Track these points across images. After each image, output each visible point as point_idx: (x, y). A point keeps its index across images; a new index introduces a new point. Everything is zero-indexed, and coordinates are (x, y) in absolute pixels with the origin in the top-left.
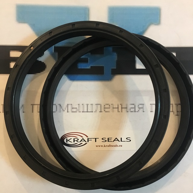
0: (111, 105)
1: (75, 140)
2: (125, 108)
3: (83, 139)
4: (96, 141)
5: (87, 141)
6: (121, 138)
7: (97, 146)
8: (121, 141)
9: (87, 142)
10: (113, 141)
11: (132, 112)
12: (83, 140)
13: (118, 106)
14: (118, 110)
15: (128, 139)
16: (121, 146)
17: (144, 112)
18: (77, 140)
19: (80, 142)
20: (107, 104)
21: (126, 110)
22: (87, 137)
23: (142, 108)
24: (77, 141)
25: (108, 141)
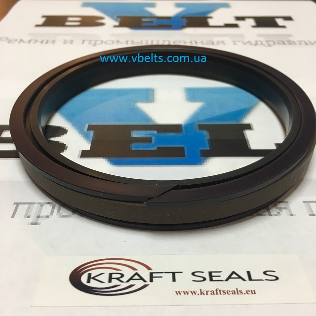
1: (114, 276)
3: (137, 274)
4: (174, 280)
5: (147, 278)
6: (249, 273)
7: (178, 293)
8: (250, 279)
9: (148, 283)
10: (227, 280)
12: (136, 277)
15: (267, 273)
16: (254, 292)
17: (292, 215)
18: (119, 276)
19: (128, 281)
22: (149, 268)
24: (118, 279)
25: (211, 280)
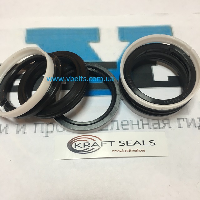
0: (129, 122)
2: (147, 124)
11: (155, 128)
13: (138, 122)
14: (139, 127)
20: (125, 121)
21: (149, 127)
23: (168, 123)
